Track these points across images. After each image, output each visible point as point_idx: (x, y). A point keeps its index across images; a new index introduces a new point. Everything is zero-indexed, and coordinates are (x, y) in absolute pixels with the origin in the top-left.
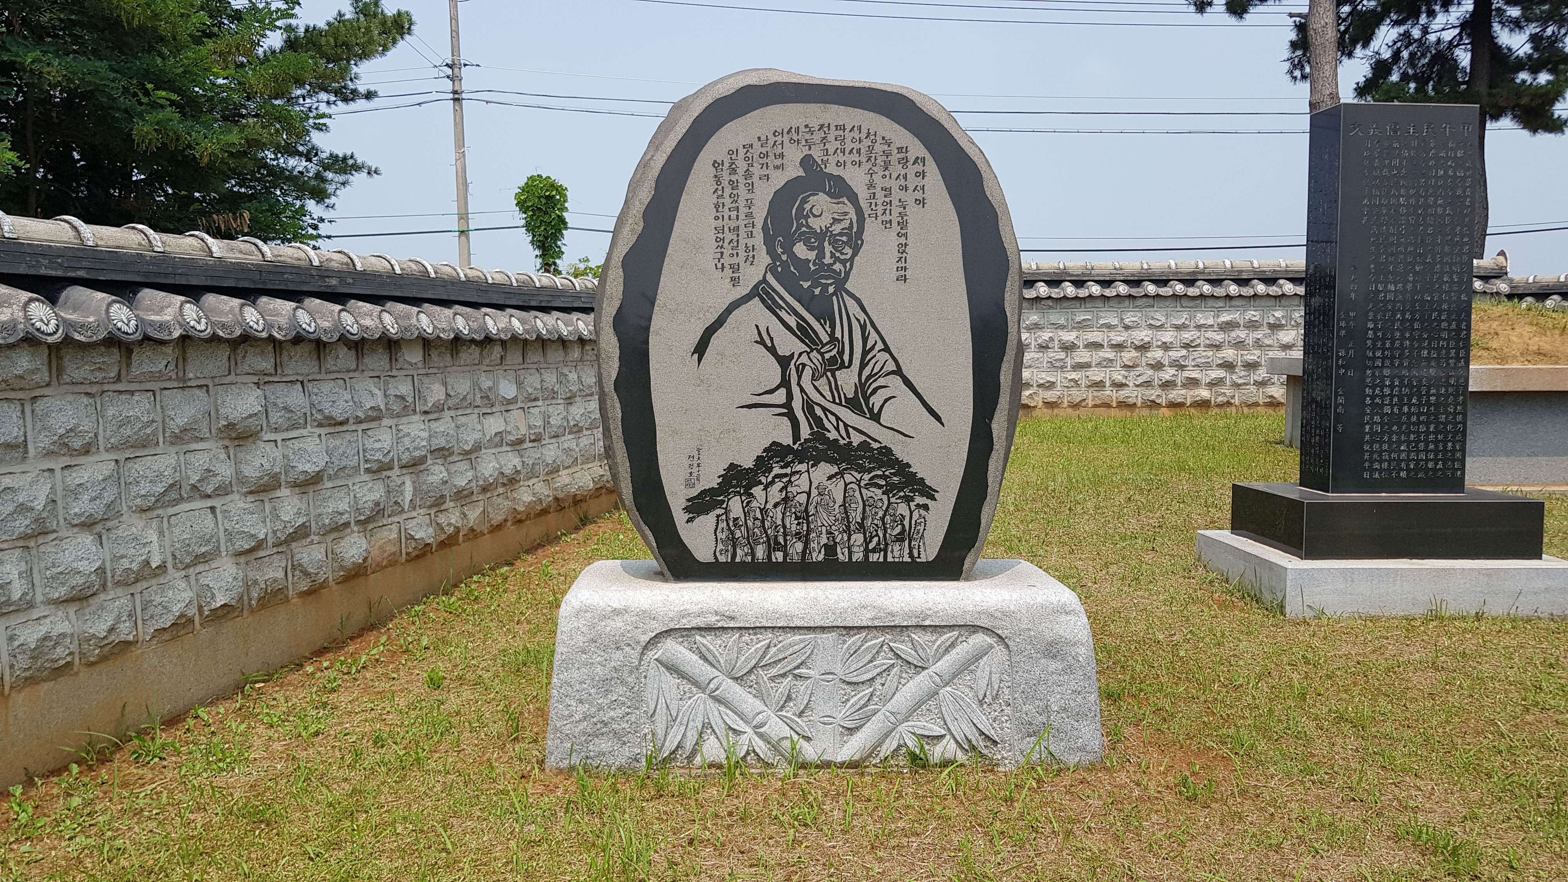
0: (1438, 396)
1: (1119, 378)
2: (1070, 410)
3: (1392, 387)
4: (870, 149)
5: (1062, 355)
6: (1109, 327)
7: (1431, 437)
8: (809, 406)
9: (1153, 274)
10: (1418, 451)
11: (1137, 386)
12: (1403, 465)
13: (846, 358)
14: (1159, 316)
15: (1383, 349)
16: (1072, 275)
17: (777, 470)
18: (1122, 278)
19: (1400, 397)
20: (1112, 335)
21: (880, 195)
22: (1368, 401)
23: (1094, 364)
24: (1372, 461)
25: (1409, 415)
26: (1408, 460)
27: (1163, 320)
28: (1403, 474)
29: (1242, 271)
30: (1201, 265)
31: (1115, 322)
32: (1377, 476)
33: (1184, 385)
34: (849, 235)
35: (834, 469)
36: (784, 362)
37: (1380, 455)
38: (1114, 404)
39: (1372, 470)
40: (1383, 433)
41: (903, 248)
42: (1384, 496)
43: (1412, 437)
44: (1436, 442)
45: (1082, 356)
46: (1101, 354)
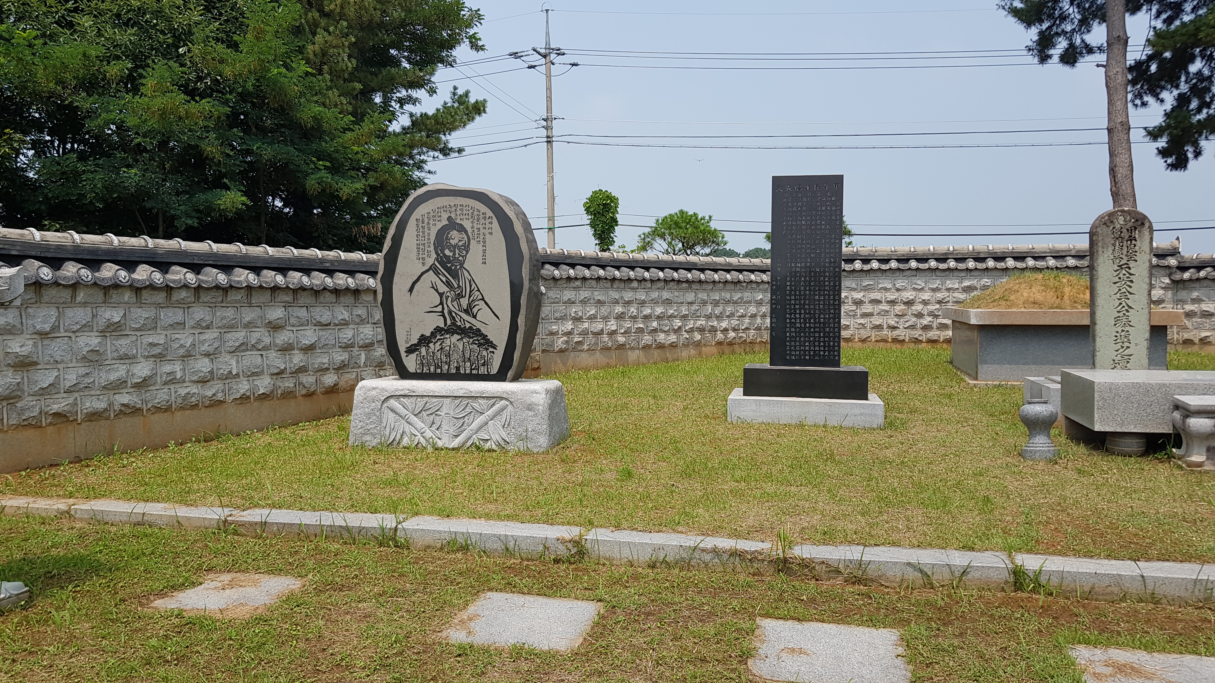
0: (825, 318)
1: (892, 323)
2: (860, 343)
3: (800, 314)
4: (472, 213)
5: (854, 308)
6: (886, 289)
7: (822, 339)
8: (450, 312)
9: (918, 255)
10: (815, 346)
11: (905, 328)
12: (807, 353)
13: (464, 294)
14: (920, 283)
15: (795, 295)
16: (862, 256)
17: (438, 337)
18: (896, 258)
19: (805, 319)
20: (888, 294)
21: (476, 231)
22: (788, 321)
23: (875, 313)
24: (791, 350)
25: (810, 328)
26: (810, 351)
27: (923, 285)
28: (807, 357)
29: (980, 253)
30: (951, 249)
31: (890, 286)
32: (794, 358)
33: (938, 328)
34: (465, 247)
35: (459, 337)
36: (441, 295)
37: (795, 348)
38: (890, 340)
39: (791, 355)
40: (796, 337)
41: (484, 251)
42: (797, 368)
43: (812, 339)
44: (824, 342)
45: (868, 308)
46: (880, 307)
